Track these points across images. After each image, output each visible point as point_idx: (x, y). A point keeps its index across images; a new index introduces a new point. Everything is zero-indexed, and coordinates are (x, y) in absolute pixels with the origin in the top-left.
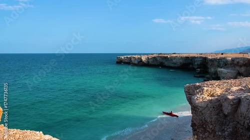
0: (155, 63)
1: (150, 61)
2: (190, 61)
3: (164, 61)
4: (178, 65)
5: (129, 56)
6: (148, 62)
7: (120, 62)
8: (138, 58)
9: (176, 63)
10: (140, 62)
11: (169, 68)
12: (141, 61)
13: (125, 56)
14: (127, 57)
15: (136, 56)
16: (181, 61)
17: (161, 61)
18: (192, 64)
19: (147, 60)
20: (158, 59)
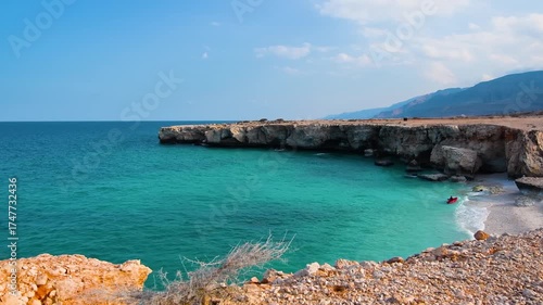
0: (262, 140)
1: (250, 135)
2: (340, 135)
3: (281, 136)
4: (317, 142)
5: (192, 127)
6: (246, 138)
7: (171, 140)
8: (222, 130)
9: (310, 140)
10: (226, 138)
12: (229, 134)
13: (183, 127)
14: (188, 129)
15: (214, 126)
16: (323, 134)
17: (276, 135)
18: (346, 140)
19: (241, 135)
20: (269, 130)
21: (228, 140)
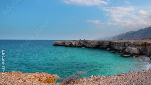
0: (79, 45)
1: (77, 44)
2: (101, 44)
3: (85, 44)
4: (94, 46)
5: (62, 41)
6: (75, 44)
7: (56, 45)
8: (69, 42)
11: (89, 48)
12: (71, 44)
13: (60, 41)
15: (67, 41)
16: (96, 44)
17: (83, 44)
20: (81, 43)
21: (71, 45)
